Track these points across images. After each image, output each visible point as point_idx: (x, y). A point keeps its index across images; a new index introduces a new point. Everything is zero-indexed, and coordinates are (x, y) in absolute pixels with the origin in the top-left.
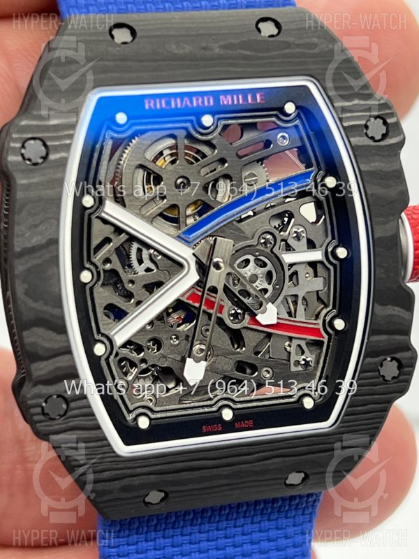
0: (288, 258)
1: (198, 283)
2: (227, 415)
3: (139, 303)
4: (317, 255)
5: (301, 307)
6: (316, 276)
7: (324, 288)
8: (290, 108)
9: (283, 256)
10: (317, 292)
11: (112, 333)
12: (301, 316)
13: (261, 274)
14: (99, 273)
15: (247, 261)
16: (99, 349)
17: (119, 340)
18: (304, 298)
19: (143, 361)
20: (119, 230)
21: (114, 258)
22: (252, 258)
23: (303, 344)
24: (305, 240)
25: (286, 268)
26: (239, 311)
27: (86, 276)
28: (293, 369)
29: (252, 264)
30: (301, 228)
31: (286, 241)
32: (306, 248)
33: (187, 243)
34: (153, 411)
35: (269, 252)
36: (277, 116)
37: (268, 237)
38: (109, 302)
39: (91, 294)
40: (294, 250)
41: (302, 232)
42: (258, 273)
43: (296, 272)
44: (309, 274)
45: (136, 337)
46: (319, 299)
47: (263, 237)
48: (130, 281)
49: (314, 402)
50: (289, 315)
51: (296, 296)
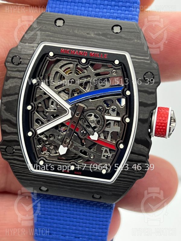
0: (107, 117)
1: (71, 119)
3: (49, 121)
4: (119, 119)
5: (109, 136)
6: (118, 126)
7: (120, 131)
8: (117, 62)
9: (105, 116)
10: (117, 132)
11: (36, 129)
12: (109, 139)
13: (95, 121)
14: (35, 107)
15: (91, 115)
16: (30, 134)
17: (39, 132)
18: (112, 133)
19: (46, 141)
20: (45, 94)
21: (43, 103)
22: (93, 114)
23: (108, 150)
24: (116, 112)
25: (105, 121)
26: (85, 132)
27: (29, 108)
28: (103, 158)
29: (93, 116)
30: (115, 107)
31: (109, 110)
32: (116, 115)
33: (69, 104)
34: (46, 160)
35: (100, 113)
36: (112, 63)
37: (100, 108)
38: (38, 118)
39: (31, 114)
40: (111, 115)
41: (115, 109)
42: (95, 120)
43: (110, 123)
44: (116, 124)
45: (46, 132)
46: (118, 135)
47: (99, 107)
48: (47, 112)
49: (106, 172)
50: (105, 138)
51: (109, 132)
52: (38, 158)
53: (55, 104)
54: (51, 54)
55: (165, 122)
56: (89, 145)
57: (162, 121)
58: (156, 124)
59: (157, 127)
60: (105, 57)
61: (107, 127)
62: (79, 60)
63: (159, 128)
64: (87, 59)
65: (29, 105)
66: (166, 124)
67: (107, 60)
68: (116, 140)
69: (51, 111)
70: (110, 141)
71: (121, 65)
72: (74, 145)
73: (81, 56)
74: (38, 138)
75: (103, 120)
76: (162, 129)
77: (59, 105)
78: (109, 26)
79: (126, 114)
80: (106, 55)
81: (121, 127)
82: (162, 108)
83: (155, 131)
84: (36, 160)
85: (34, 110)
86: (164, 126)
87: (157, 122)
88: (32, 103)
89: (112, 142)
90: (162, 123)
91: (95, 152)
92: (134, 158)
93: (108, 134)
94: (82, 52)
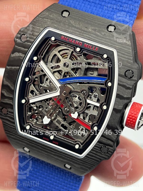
0: (88, 101)
1: (59, 96)
2: (52, 138)
3: (41, 94)
4: (98, 105)
5: (88, 118)
6: (97, 111)
7: (97, 116)
8: (105, 56)
9: (87, 100)
10: (95, 116)
11: (30, 99)
12: (87, 120)
15: (76, 96)
16: (23, 101)
17: (31, 101)
18: (90, 115)
19: (36, 110)
20: (42, 71)
21: (39, 78)
22: (78, 96)
23: (84, 129)
24: (97, 98)
25: (87, 104)
26: (68, 110)
27: (27, 79)
28: (78, 134)
29: (77, 98)
30: (97, 94)
31: (91, 96)
32: (96, 101)
33: (60, 83)
34: (33, 126)
35: (83, 96)
36: (101, 57)
37: (85, 92)
38: (33, 90)
39: (28, 85)
40: (92, 100)
41: (97, 95)
42: (78, 101)
43: (90, 107)
44: (95, 109)
45: (37, 103)
46: (95, 118)
47: (83, 91)
48: (41, 86)
49: (79, 147)
50: (84, 118)
51: (88, 114)
52: (27, 123)
53: (49, 80)
54: (53, 39)
55: (136, 116)
56: (70, 122)
57: (133, 115)
58: (128, 116)
59: (128, 119)
60: (96, 50)
61: (87, 110)
62: (75, 48)
63: (129, 120)
64: (81, 49)
65: (27, 77)
66: (137, 118)
67: (98, 52)
68: (93, 122)
69: (45, 86)
70: (87, 121)
71: (109, 60)
72: (57, 118)
73: (76, 45)
74: (30, 106)
75: (85, 103)
76: (132, 121)
77: (52, 83)
78: (105, 24)
79: (105, 102)
80: (98, 49)
81: (98, 112)
82: (137, 103)
83: (126, 122)
84: (24, 124)
85: (31, 82)
86: (134, 119)
87: (129, 115)
88: (30, 77)
89: (88, 123)
90: (133, 117)
91: (74, 128)
92: (103, 141)
93: (87, 116)
94: (78, 42)
